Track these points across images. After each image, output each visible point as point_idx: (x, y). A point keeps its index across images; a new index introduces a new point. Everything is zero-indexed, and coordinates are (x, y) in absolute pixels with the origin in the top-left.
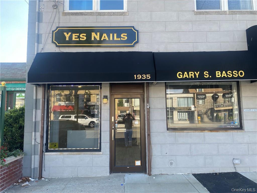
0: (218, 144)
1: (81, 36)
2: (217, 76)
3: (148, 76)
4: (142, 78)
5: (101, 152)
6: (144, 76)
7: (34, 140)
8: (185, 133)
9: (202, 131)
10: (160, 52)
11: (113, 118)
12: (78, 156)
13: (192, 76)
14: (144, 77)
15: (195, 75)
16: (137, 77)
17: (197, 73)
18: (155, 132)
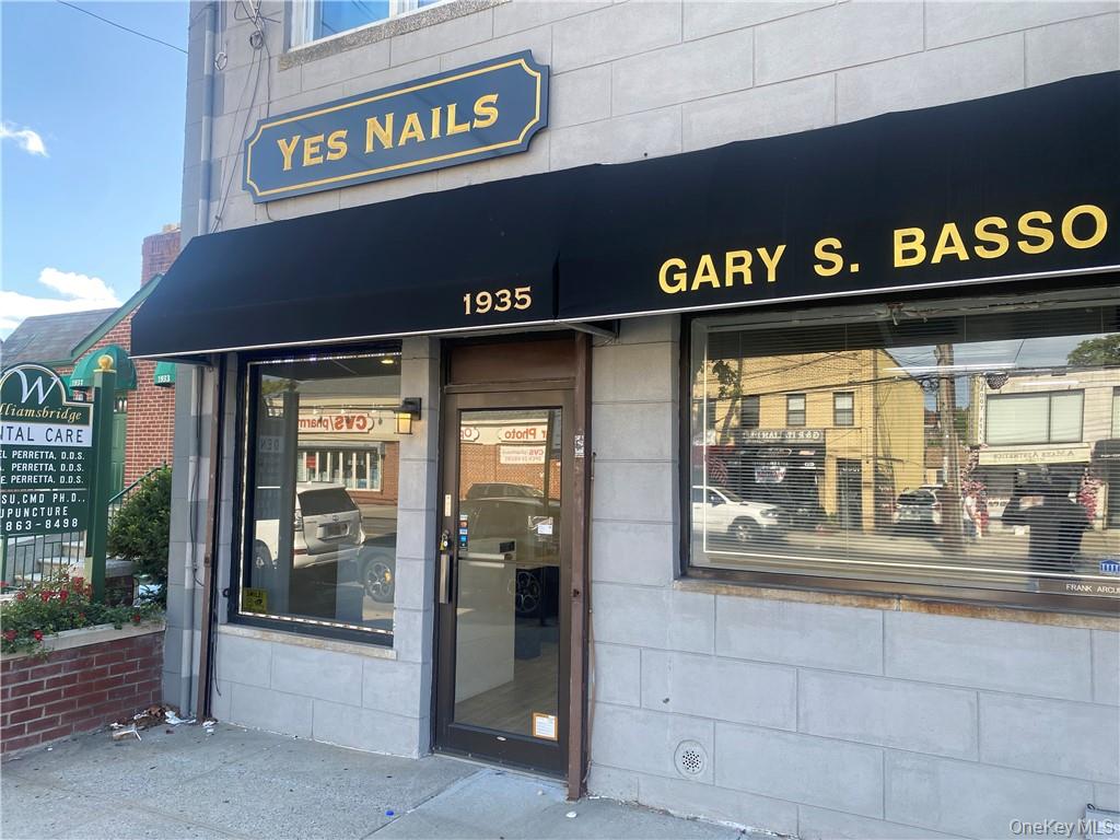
0: (978, 691)
1: (331, 143)
2: (899, 262)
3: (520, 293)
4: (497, 308)
5: (390, 651)
6: (504, 296)
7: (191, 572)
8: (767, 603)
9: (872, 602)
10: (648, 157)
11: (448, 499)
12: (316, 654)
13: (738, 277)
14: (502, 300)
15: (758, 268)
16: (474, 305)
17: (771, 256)
18: (613, 580)
